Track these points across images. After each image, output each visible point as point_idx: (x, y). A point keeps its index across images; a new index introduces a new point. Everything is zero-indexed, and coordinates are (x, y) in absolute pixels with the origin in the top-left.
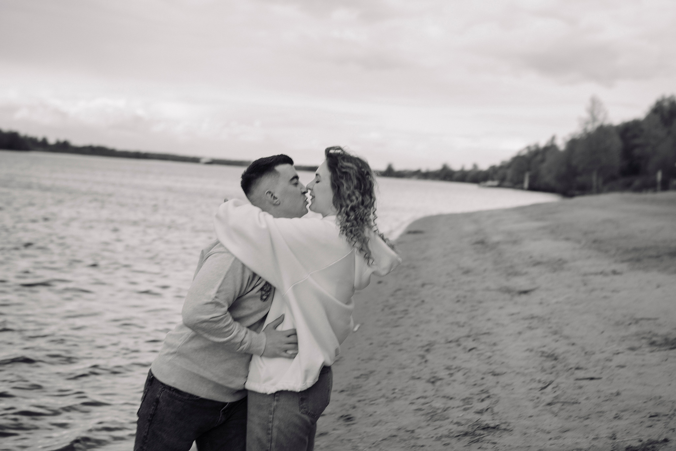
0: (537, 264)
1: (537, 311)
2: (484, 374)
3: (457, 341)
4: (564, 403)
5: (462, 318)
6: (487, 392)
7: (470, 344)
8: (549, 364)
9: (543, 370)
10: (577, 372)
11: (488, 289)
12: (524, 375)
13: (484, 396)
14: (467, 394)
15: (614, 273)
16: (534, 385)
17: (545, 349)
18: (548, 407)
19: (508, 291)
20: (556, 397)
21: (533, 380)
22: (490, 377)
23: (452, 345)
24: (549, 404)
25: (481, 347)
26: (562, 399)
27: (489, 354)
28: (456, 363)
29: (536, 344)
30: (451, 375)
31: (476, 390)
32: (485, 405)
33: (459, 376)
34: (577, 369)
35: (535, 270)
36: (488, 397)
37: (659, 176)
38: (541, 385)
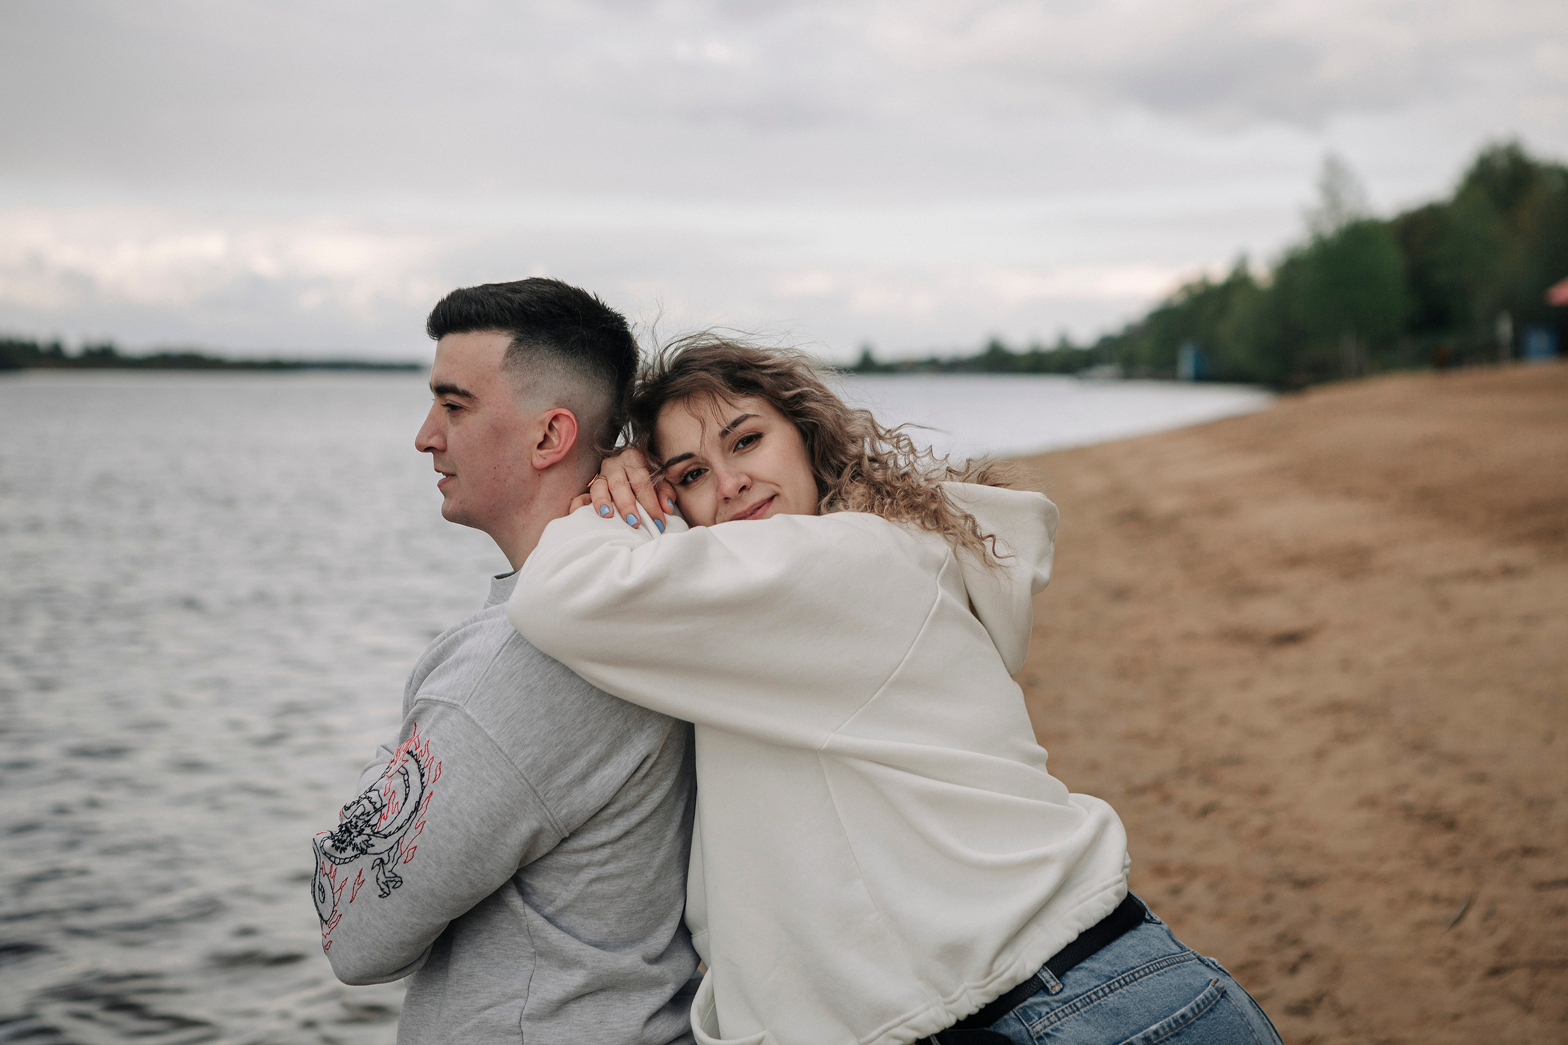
0: (1296, 561)
1: (1344, 687)
2: (1268, 882)
3: (1157, 786)
4: (1536, 966)
5: (1150, 720)
6: (1296, 942)
7: (1197, 794)
8: (1438, 842)
9: (1431, 863)
10: (1529, 862)
11: (1189, 637)
12: (1384, 880)
13: (1292, 954)
14: (1239, 952)
15: (1508, 571)
16: (1423, 912)
17: (1409, 797)
18: (1495, 983)
19: (1241, 636)
20: (1505, 948)
21: (1414, 897)
22: (1286, 894)
23: (1150, 799)
24: (1495, 971)
25: (1229, 800)
26: (1524, 953)
27: (1258, 821)
28: (1176, 855)
29: (1377, 783)
30: (1176, 891)
31: (1263, 935)
32: (1303, 985)
33: (1196, 891)
34: (1528, 851)
35: (1297, 580)
36: (1306, 957)
37: (1505, 328)
38: (1445, 912)
